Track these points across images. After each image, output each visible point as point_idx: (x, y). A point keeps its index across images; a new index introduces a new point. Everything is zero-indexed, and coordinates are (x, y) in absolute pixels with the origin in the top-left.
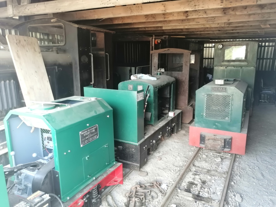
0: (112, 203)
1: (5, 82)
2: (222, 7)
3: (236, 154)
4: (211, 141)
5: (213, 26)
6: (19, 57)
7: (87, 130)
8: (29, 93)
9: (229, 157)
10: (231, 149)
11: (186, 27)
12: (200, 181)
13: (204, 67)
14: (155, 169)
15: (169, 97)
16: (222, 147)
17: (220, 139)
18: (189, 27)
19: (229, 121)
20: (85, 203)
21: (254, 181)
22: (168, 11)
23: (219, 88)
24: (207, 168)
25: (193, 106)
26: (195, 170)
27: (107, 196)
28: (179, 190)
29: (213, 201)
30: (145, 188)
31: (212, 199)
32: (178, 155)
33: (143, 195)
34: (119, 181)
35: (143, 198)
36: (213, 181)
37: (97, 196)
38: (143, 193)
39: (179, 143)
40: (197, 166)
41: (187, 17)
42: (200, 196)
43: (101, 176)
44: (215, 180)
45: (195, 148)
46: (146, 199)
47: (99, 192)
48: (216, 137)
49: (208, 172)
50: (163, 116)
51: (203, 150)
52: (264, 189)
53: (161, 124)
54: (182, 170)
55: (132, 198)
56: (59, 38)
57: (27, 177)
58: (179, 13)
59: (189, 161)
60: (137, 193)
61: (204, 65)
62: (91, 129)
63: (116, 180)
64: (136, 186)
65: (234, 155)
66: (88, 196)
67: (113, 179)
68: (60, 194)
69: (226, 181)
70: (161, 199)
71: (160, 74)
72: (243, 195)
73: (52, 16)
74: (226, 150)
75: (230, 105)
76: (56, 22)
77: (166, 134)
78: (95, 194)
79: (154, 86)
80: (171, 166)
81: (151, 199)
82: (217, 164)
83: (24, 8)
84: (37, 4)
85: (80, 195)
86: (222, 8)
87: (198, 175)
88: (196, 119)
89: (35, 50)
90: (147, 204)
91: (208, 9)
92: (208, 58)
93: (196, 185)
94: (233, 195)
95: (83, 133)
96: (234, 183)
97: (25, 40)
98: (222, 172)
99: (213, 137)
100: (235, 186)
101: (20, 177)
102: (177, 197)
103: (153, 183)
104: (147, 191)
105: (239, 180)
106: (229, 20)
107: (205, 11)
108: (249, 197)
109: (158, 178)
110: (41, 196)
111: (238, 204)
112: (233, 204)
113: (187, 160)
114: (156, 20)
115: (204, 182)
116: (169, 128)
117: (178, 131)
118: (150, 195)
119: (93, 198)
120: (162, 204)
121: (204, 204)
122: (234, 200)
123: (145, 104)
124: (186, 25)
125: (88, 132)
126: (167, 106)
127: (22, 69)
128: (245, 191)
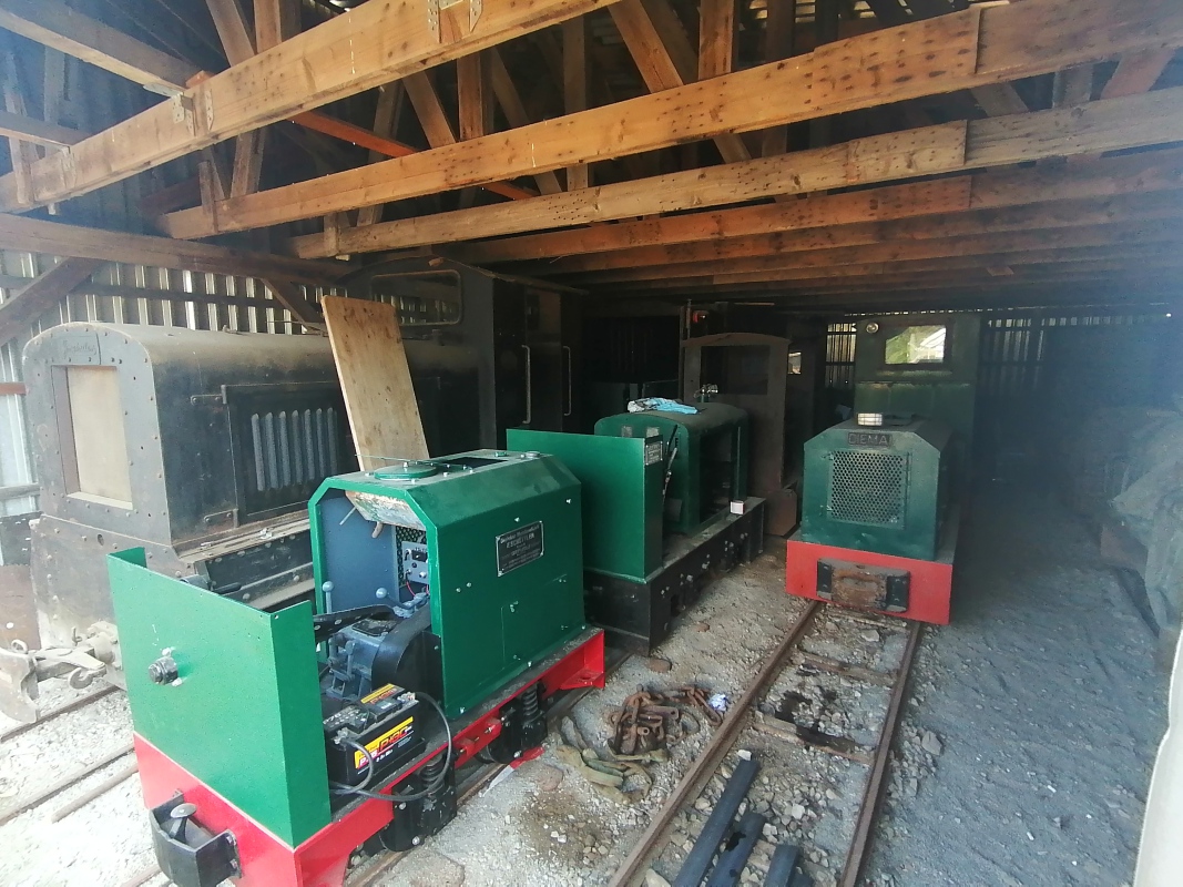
0: (574, 739)
1: (313, 411)
2: (874, 218)
3: (923, 624)
4: (849, 583)
5: (851, 273)
6: (348, 350)
7: (515, 533)
8: (369, 442)
9: (903, 631)
10: (907, 606)
11: (778, 278)
12: (818, 691)
13: (827, 385)
14: (693, 653)
15: (729, 460)
16: (881, 601)
17: (873, 578)
18: (786, 278)
19: (901, 527)
20: (503, 729)
21: (975, 700)
22: (727, 234)
23: (870, 436)
24: (840, 659)
25: (797, 489)
26: (803, 661)
27: (561, 718)
28: (759, 714)
29: (857, 748)
30: (666, 702)
31: (853, 743)
32: (756, 620)
33: (658, 721)
34: (594, 678)
35: (658, 728)
36: (858, 694)
37: (537, 712)
38: (658, 714)
39: (759, 589)
40: (809, 650)
41: (779, 248)
42: (821, 733)
43: (547, 658)
44: (862, 691)
45: (803, 602)
46: (666, 732)
47: (542, 704)
48: (862, 571)
49: (842, 669)
50: (714, 513)
51: (826, 610)
52: (1007, 723)
53: (709, 533)
54: (765, 660)
55: (630, 726)
56: (444, 309)
57: (360, 650)
58: (757, 238)
59: (787, 637)
60: (642, 715)
61: (828, 382)
62: (526, 532)
63: (587, 675)
64: (641, 694)
65: (918, 626)
66: (512, 710)
67: (579, 672)
68: (442, 699)
69: (892, 695)
70: (708, 734)
71: (706, 400)
72: (946, 735)
73: (430, 253)
74: (894, 608)
75: (903, 482)
76: (440, 267)
77: (723, 562)
78: (530, 705)
79: (688, 427)
80: (736, 647)
81: (681, 734)
82: (868, 647)
83: (365, 234)
84: (396, 222)
85: (494, 705)
86: (875, 223)
87: (814, 675)
88: (806, 521)
89: (388, 336)
90: (669, 745)
91: (835, 227)
92: (840, 363)
93: (809, 702)
94: (914, 735)
95: (503, 541)
96: (919, 701)
97: (365, 310)
98: (882, 669)
99: (856, 571)
100: (923, 710)
101: (341, 650)
102: (754, 732)
103: (686, 691)
104: (671, 709)
105: (933, 695)
106: (895, 256)
107: (828, 232)
108: (963, 742)
109: (700, 677)
110: (395, 697)
111: (930, 761)
112: (916, 758)
113: (781, 633)
114: (695, 260)
115: (830, 696)
116: (732, 545)
117: (754, 557)
118: (678, 721)
119: (526, 718)
120: (711, 746)
121: (831, 755)
122: (918, 750)
123: (665, 476)
124: (777, 272)
125: (517, 538)
126: (726, 486)
127: (354, 382)
128: (949, 727)
